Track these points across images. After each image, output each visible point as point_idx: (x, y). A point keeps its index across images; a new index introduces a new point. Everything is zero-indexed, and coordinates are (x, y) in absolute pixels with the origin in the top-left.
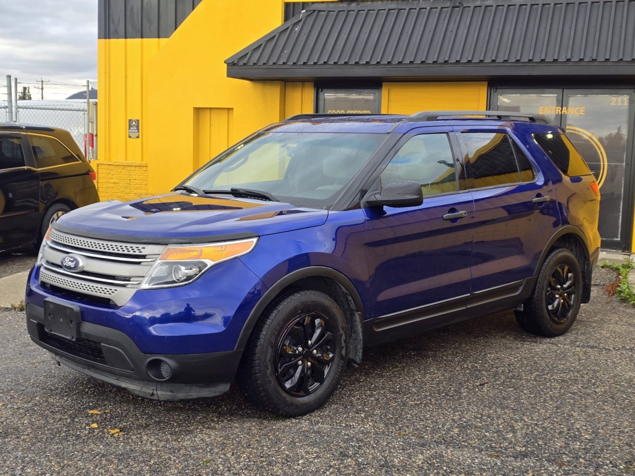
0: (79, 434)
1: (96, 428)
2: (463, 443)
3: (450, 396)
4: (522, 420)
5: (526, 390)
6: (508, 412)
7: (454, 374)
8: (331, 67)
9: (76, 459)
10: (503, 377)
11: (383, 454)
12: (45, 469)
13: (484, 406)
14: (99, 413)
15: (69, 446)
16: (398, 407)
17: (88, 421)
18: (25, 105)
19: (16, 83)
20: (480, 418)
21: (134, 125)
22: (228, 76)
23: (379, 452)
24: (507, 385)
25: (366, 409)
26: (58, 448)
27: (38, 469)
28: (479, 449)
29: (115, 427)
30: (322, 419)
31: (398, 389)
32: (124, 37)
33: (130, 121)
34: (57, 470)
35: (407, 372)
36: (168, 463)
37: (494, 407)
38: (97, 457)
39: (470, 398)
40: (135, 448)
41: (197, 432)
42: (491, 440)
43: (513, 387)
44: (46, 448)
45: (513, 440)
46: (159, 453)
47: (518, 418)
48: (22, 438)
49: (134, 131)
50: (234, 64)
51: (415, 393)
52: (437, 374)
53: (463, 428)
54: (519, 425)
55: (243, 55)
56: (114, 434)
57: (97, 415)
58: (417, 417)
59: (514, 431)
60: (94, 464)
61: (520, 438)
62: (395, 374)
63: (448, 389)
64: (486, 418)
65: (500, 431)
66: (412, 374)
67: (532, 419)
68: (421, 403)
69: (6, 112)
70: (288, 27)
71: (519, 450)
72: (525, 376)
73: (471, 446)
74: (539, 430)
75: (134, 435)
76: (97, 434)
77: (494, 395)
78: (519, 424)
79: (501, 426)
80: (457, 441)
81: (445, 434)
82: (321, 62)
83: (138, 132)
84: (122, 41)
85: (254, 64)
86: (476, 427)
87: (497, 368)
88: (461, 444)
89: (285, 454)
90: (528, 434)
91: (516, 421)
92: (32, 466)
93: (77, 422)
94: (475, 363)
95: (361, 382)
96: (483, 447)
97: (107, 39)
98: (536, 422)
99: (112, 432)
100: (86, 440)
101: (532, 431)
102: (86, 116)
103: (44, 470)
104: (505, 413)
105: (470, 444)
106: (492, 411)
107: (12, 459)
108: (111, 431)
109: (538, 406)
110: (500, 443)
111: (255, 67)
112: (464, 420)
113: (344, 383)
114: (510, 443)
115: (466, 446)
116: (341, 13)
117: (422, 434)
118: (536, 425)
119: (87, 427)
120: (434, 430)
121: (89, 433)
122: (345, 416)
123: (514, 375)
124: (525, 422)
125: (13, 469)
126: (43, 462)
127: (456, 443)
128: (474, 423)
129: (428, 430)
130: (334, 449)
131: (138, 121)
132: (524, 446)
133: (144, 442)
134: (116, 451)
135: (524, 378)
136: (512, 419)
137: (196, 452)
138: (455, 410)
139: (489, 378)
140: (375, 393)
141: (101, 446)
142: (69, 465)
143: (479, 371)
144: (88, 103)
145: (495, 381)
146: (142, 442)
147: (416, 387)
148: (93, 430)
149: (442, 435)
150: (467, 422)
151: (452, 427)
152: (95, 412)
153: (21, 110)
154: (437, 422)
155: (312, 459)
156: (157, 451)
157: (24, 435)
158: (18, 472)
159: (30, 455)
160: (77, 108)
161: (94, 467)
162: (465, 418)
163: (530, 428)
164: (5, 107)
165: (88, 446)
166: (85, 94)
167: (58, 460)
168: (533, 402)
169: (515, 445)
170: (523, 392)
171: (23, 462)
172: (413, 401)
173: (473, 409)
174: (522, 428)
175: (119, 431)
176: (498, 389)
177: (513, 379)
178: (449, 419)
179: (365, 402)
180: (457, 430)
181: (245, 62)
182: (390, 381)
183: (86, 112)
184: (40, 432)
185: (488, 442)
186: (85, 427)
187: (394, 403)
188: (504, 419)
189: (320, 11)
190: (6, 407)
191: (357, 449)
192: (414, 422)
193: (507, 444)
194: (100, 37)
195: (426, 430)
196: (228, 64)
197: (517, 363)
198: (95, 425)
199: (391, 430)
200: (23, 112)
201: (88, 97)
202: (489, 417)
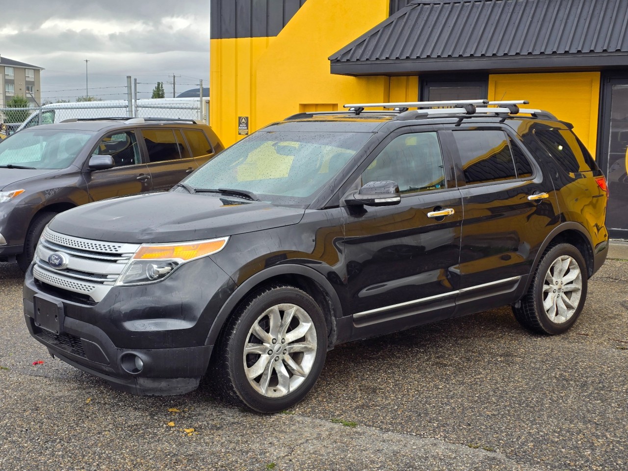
0: (156, 432)
1: (173, 427)
2: (536, 459)
3: (530, 407)
4: (604, 436)
5: (614, 403)
6: (590, 426)
7: (540, 383)
8: (434, 60)
9: (148, 458)
10: (591, 388)
11: (449, 467)
12: (119, 466)
13: (565, 419)
14: (178, 411)
15: (145, 444)
16: (474, 417)
17: (167, 419)
18: (143, 104)
19: (135, 84)
20: (558, 433)
21: (243, 122)
22: (332, 72)
23: (446, 465)
24: (594, 397)
25: (440, 418)
26: (134, 446)
27: (113, 466)
28: (552, 466)
29: (191, 427)
30: (393, 427)
31: (477, 398)
32: (235, 36)
33: (240, 118)
34: (129, 468)
35: (490, 379)
36: (234, 465)
37: (576, 421)
38: (169, 456)
39: (551, 411)
40: (205, 449)
41: (267, 435)
42: (567, 457)
43: (600, 399)
44: (122, 445)
45: (590, 458)
46: (228, 455)
47: (600, 434)
48: (103, 434)
49: (244, 128)
50: (338, 61)
51: (494, 403)
52: (522, 382)
53: (538, 442)
54: (599, 442)
55: (347, 51)
56: (189, 433)
57: (176, 413)
58: (491, 429)
59: (592, 448)
60: (165, 463)
61: (598, 456)
62: (477, 382)
63: (530, 399)
64: (565, 432)
65: (578, 448)
66: (494, 381)
67: (615, 436)
68: (499, 414)
69: (127, 111)
70: (393, 22)
71: (595, 469)
72: (616, 388)
73: (544, 463)
74: (621, 448)
75: (207, 435)
76: (173, 433)
77: (578, 408)
78: (600, 440)
79: (580, 442)
80: (529, 456)
81: (518, 448)
82: (424, 56)
83: (248, 129)
84: (233, 40)
85: (358, 60)
86: (553, 442)
87: (587, 377)
88: (534, 460)
89: (350, 461)
90: (607, 452)
91: (597, 437)
92: (108, 462)
93: (156, 420)
94: (565, 371)
95: (439, 388)
96: (557, 464)
97: (219, 39)
98: (619, 439)
99: (188, 431)
100: (161, 438)
101: (613, 449)
102: (199, 113)
103: (117, 467)
104: (587, 428)
105: (543, 460)
106: (573, 425)
107: (90, 455)
108: (185, 430)
109: (625, 421)
110: (576, 461)
111: (359, 63)
112: (541, 433)
113: (422, 390)
114: (587, 461)
115: (539, 462)
116: (447, 5)
117: (494, 447)
118: (618, 442)
119: (165, 426)
120: (507, 444)
121: (165, 431)
122: (417, 425)
123: (604, 386)
124: (607, 438)
125: (90, 465)
126: (118, 459)
127: (528, 459)
128: (551, 437)
129: (501, 443)
130: (400, 460)
131: (247, 118)
132: (601, 465)
133: (215, 443)
134: (187, 451)
135: (615, 389)
136: (593, 434)
137: (263, 456)
138: (533, 422)
139: (576, 388)
140: (452, 401)
141: (174, 446)
142: (141, 464)
143: (567, 381)
144: (201, 101)
145: (582, 393)
146: (213, 443)
147: (497, 396)
148: (170, 428)
149: (515, 449)
150: (544, 436)
151: (527, 441)
152: (175, 410)
153: (140, 109)
154: (512, 435)
155: (376, 469)
156: (226, 453)
157: (105, 431)
158: (93, 468)
159: (107, 452)
160: (191, 107)
161: (164, 466)
162: (542, 432)
163: (611, 446)
164: (126, 107)
165: (163, 444)
166: (198, 93)
167: (132, 458)
168: (620, 416)
169: (592, 463)
170: (610, 405)
171: (100, 458)
172: (490, 411)
173: (552, 422)
174: (602, 445)
175: (193, 430)
176: (584, 401)
177: (603, 390)
178: (525, 433)
179: (440, 410)
180: (532, 444)
181: (348, 58)
182: (470, 389)
183: (199, 110)
184: (120, 429)
185: (563, 459)
186: (163, 425)
187: (471, 413)
188: (584, 435)
189: (425, 4)
190: (94, 402)
191: (424, 460)
192: (488, 434)
193: (583, 462)
194: (212, 37)
195: (499, 442)
196: (331, 61)
197: (610, 373)
198: (172, 424)
199: (462, 442)
200: (142, 111)
201: (201, 95)
202: (568, 431)
